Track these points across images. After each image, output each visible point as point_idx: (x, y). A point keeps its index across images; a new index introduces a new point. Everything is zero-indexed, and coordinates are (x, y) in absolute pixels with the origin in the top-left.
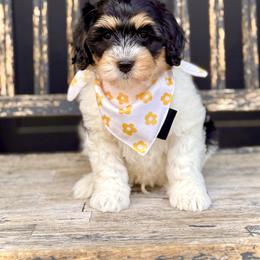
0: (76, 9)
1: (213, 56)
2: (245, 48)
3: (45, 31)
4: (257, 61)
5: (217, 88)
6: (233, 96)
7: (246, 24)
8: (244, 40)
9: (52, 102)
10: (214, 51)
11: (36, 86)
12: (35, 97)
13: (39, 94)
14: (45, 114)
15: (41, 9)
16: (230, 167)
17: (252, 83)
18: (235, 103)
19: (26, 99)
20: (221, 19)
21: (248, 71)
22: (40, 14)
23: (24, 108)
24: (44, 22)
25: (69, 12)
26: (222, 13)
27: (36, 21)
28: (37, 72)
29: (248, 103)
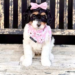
0: (21, 7)
1: (56, 20)
2: (64, 18)
3: (12, 12)
4: (67, 22)
5: (56, 29)
6: (60, 31)
7: (65, 12)
8: (64, 17)
9: (14, 31)
10: (56, 19)
11: (10, 26)
12: (9, 29)
13: (10, 28)
14: (12, 34)
15: (11, 6)
16: (58, 51)
17: (66, 28)
18: (61, 33)
19: (7, 30)
20: (58, 11)
21: (65, 25)
22: (11, 8)
23: (6, 32)
24: (12, 10)
25: (19, 7)
26: (59, 9)
27: (10, 9)
28: (10, 23)
29: (64, 33)
